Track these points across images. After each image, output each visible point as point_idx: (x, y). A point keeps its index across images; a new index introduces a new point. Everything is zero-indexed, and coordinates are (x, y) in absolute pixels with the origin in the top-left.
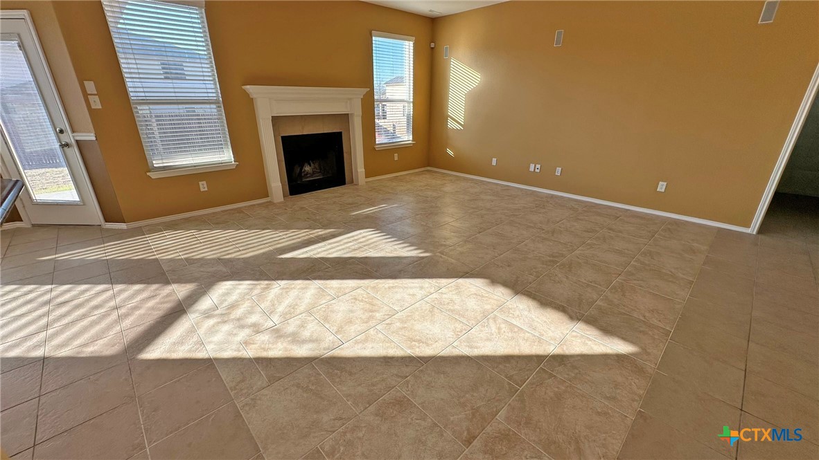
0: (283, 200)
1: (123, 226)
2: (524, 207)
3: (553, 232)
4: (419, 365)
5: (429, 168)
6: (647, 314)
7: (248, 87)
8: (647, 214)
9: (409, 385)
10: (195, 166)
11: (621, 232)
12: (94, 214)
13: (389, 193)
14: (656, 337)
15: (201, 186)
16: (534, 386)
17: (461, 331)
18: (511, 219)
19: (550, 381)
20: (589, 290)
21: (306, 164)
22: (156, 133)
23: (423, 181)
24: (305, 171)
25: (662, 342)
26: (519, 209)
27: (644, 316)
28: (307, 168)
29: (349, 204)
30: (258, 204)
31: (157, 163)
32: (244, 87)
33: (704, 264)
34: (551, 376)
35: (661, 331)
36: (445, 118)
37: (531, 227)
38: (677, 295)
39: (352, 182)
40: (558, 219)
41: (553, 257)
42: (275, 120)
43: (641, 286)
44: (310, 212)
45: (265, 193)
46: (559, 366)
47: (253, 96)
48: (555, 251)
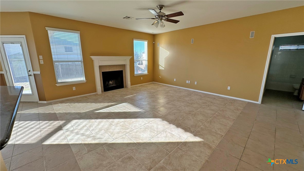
0: (101, 93)
1: (45, 102)
2: (184, 95)
3: (192, 104)
4: (138, 146)
5: (154, 82)
6: (217, 130)
7: (92, 56)
8: (225, 97)
9: (134, 153)
10: (72, 82)
11: (215, 103)
12: (36, 98)
13: (138, 91)
14: (218, 137)
15: (73, 88)
16: (174, 153)
17: (154, 136)
18: (179, 99)
19: (180, 151)
20: (200, 122)
21: (110, 81)
22: (61, 71)
23: (151, 87)
24: (110, 83)
25: (220, 139)
26: (182, 96)
27: (216, 131)
28: (111, 82)
29: (124, 94)
30: (92, 95)
31: (59, 81)
32: (90, 57)
33: (240, 114)
34: (181, 149)
35: (220, 135)
36: (158, 65)
37: (185, 102)
38: (229, 124)
39: (126, 87)
40: (194, 99)
41: (190, 112)
42: (100, 67)
43: (217, 121)
44: (110, 97)
45: (95, 91)
46: (184, 146)
47: (93, 59)
48: (191, 110)
